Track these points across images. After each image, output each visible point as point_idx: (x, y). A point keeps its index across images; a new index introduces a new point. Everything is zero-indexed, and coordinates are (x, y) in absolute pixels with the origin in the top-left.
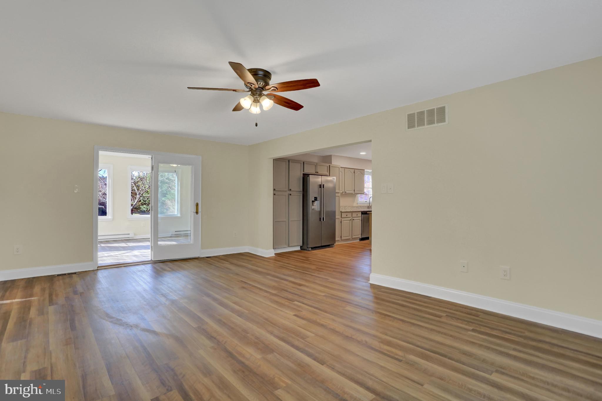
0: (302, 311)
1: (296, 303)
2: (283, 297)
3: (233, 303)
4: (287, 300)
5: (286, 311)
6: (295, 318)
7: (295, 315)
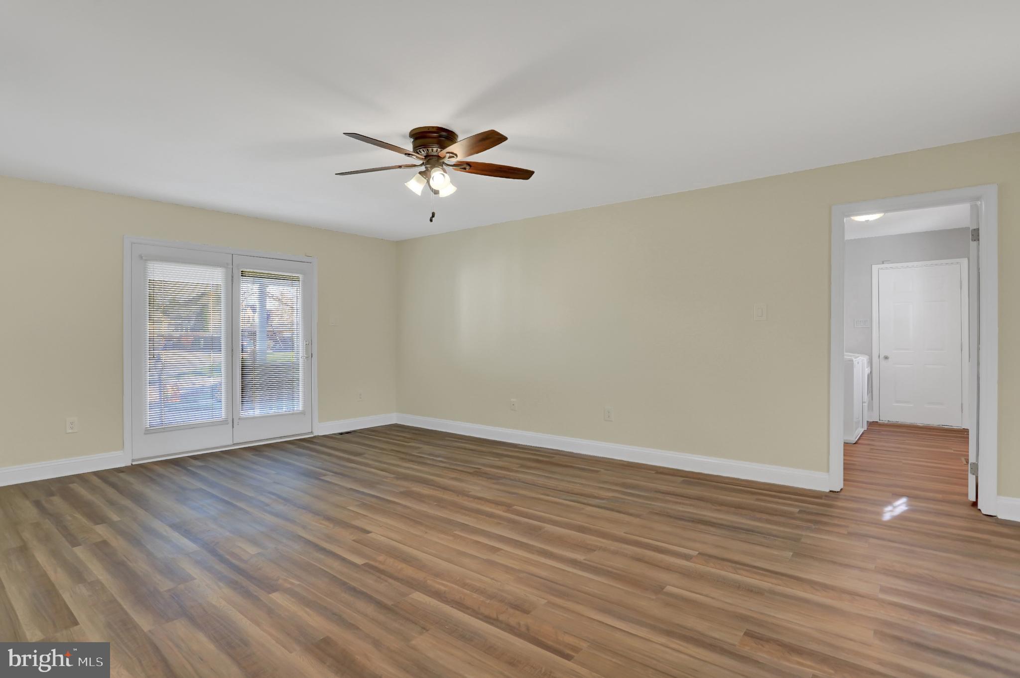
0: (354, 540)
1: (359, 561)
2: (391, 576)
3: (502, 549)
4: (381, 567)
5: (382, 538)
6: (368, 528)
7: (369, 532)
